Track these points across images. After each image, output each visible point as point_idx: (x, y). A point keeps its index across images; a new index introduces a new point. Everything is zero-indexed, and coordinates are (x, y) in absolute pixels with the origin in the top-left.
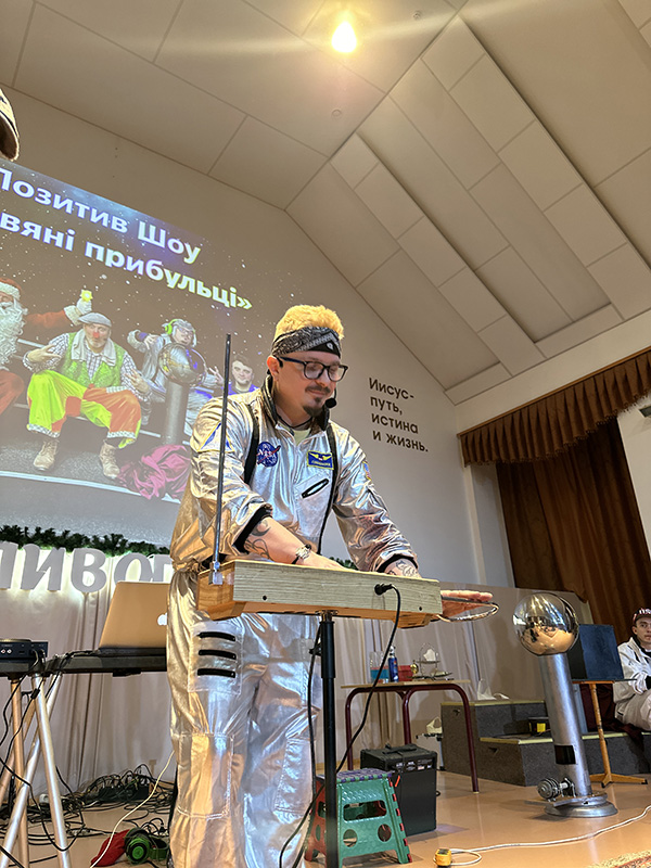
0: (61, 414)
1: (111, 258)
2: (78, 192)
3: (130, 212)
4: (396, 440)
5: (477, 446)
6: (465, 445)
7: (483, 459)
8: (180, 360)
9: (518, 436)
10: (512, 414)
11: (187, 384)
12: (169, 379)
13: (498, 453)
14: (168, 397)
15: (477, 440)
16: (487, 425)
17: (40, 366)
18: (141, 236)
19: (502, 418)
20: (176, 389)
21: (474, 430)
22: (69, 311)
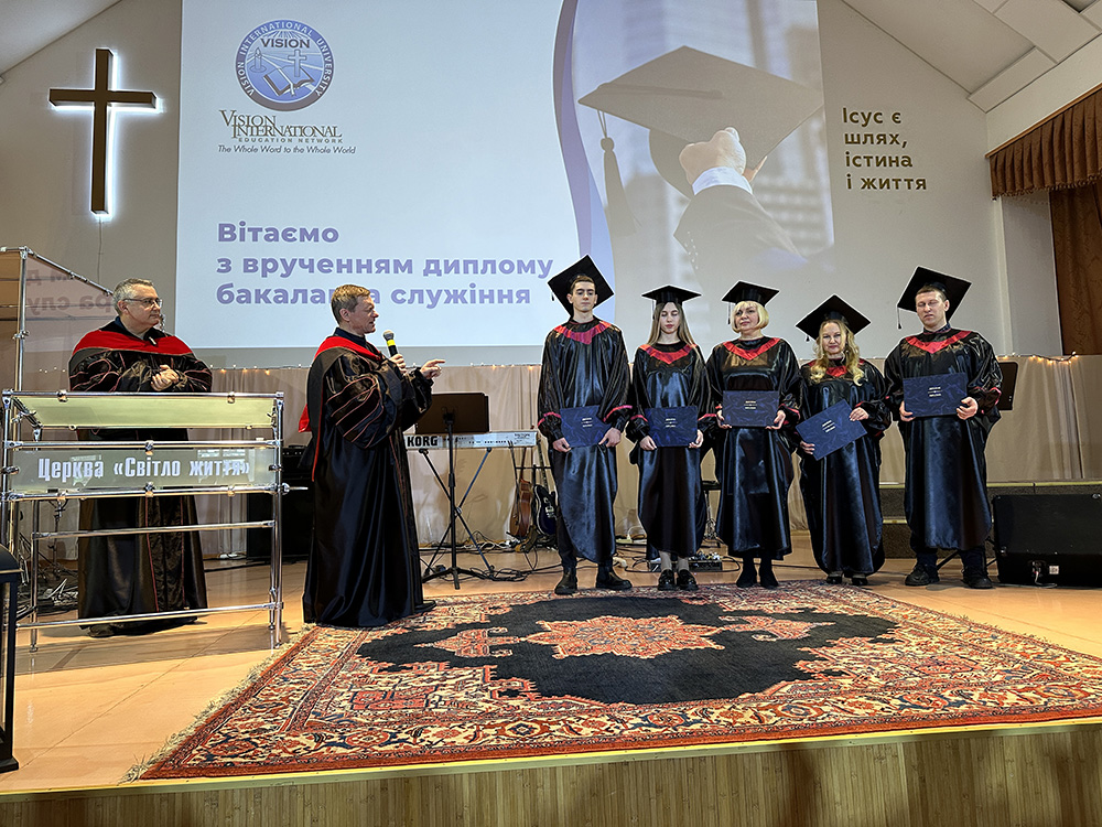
4: (876, 184)
5: (1008, 171)
6: (994, 170)
7: (1014, 187)
9: (1056, 154)
10: (1053, 119)
13: (1031, 180)
15: (1008, 164)
16: (1021, 139)
19: (1040, 128)
21: (1005, 148)
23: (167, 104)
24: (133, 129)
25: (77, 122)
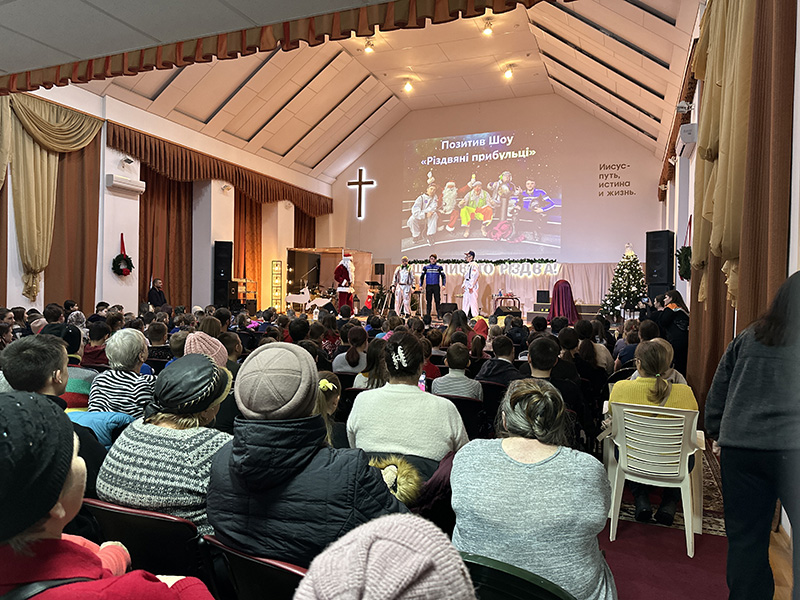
0: (469, 219)
1: (480, 158)
2: (469, 136)
3: (486, 134)
4: (614, 193)
8: (505, 188)
11: (507, 197)
12: (501, 197)
14: (501, 204)
17: (463, 206)
18: (490, 143)
20: (504, 200)
22: (469, 184)
23: (378, 183)
24: (369, 192)
25: (354, 191)
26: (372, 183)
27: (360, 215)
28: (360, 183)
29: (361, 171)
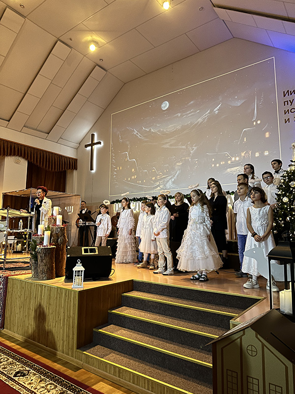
23: (104, 143)
25: (88, 151)
26: (99, 143)
27: (92, 169)
28: (92, 144)
29: (93, 135)
